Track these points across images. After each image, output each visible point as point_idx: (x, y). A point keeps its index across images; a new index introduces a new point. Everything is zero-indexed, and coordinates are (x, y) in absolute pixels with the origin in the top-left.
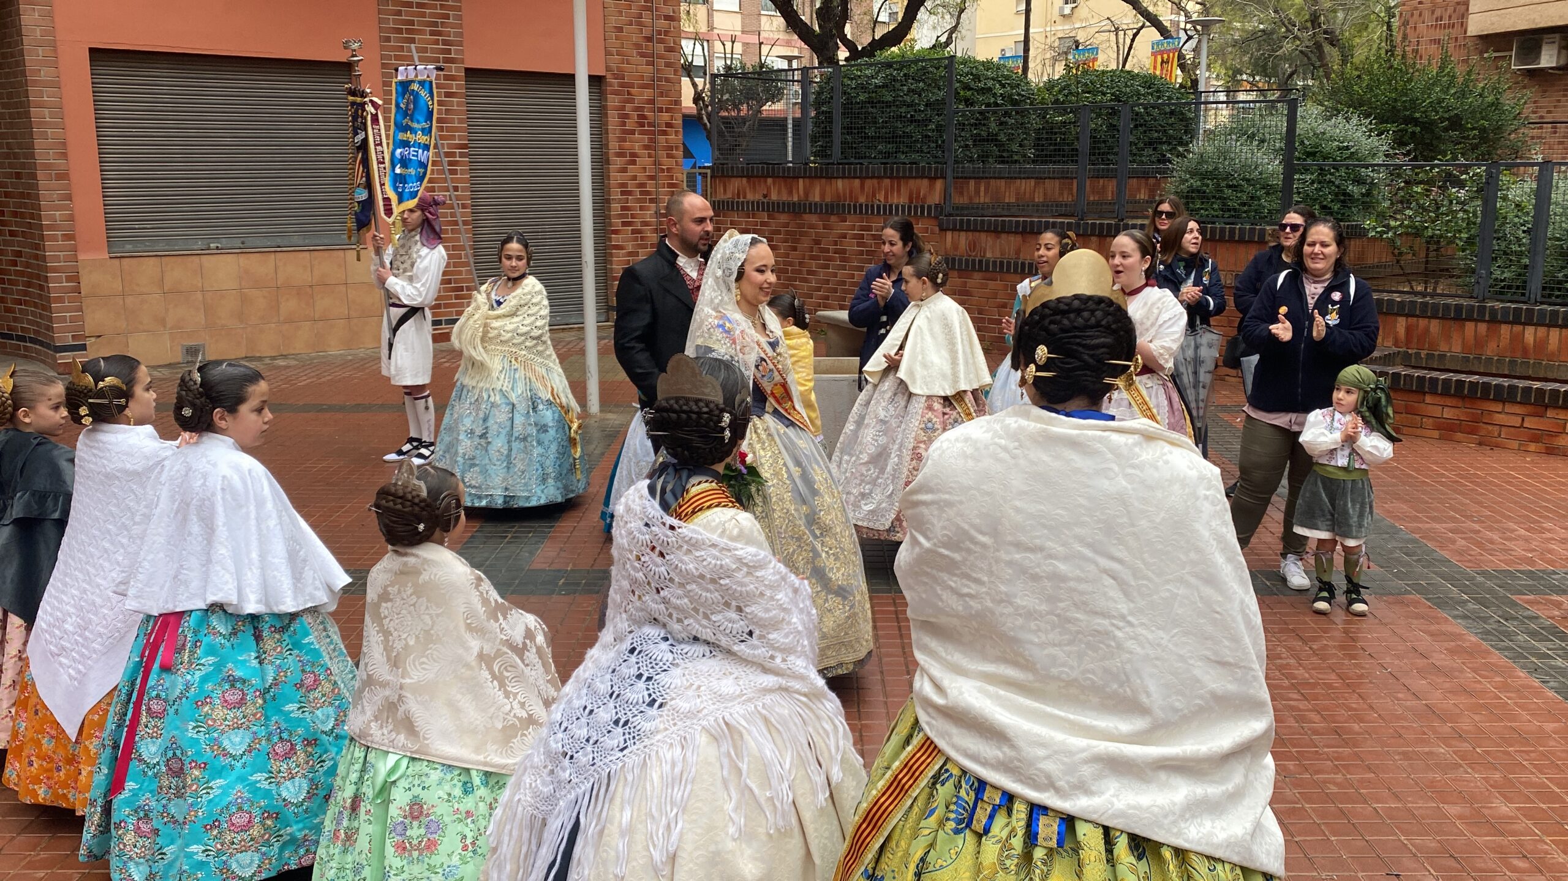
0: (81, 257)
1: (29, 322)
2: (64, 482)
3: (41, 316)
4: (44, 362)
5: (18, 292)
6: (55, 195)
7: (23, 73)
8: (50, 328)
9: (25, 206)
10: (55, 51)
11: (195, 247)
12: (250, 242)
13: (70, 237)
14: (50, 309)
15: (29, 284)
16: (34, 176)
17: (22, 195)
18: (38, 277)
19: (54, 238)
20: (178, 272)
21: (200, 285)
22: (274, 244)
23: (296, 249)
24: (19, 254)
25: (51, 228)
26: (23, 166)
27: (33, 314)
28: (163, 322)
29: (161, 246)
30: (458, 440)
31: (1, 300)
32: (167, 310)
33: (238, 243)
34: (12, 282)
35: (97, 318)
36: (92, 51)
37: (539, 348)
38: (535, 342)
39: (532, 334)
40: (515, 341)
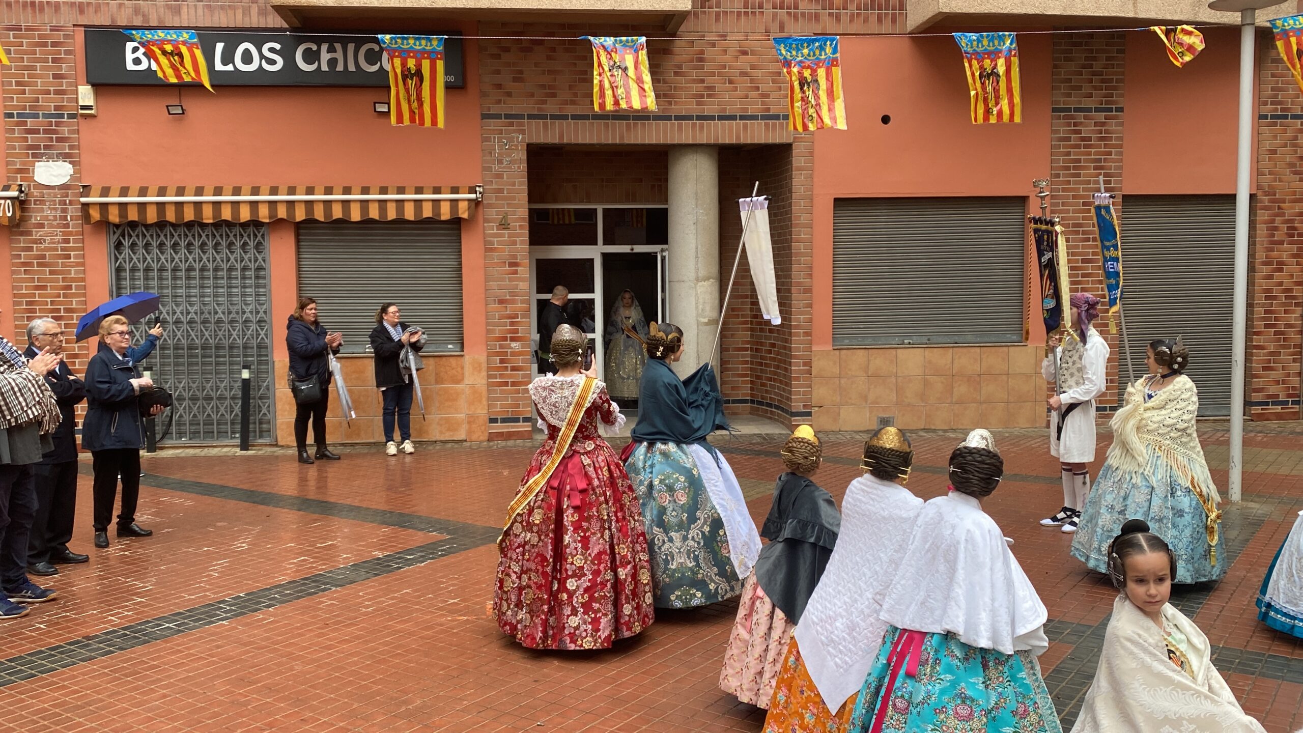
0: (814, 348)
1: (776, 394)
2: (820, 516)
3: (784, 390)
4: (783, 423)
5: (771, 373)
6: (802, 304)
7: (790, 219)
8: (789, 399)
10: (812, 202)
11: (892, 343)
12: (934, 339)
13: (807, 334)
14: (790, 385)
15: (778, 367)
18: (785, 362)
19: (798, 335)
20: (879, 361)
21: (895, 371)
22: (952, 341)
23: (968, 344)
24: (773, 345)
25: (797, 327)
26: (783, 284)
27: (779, 388)
28: (865, 398)
29: (869, 341)
30: (1099, 513)
31: (758, 377)
32: (869, 389)
33: (925, 340)
34: (767, 365)
35: (820, 393)
36: (836, 200)
37: (1183, 440)
38: (1180, 433)
39: (1178, 426)
40: (1160, 431)
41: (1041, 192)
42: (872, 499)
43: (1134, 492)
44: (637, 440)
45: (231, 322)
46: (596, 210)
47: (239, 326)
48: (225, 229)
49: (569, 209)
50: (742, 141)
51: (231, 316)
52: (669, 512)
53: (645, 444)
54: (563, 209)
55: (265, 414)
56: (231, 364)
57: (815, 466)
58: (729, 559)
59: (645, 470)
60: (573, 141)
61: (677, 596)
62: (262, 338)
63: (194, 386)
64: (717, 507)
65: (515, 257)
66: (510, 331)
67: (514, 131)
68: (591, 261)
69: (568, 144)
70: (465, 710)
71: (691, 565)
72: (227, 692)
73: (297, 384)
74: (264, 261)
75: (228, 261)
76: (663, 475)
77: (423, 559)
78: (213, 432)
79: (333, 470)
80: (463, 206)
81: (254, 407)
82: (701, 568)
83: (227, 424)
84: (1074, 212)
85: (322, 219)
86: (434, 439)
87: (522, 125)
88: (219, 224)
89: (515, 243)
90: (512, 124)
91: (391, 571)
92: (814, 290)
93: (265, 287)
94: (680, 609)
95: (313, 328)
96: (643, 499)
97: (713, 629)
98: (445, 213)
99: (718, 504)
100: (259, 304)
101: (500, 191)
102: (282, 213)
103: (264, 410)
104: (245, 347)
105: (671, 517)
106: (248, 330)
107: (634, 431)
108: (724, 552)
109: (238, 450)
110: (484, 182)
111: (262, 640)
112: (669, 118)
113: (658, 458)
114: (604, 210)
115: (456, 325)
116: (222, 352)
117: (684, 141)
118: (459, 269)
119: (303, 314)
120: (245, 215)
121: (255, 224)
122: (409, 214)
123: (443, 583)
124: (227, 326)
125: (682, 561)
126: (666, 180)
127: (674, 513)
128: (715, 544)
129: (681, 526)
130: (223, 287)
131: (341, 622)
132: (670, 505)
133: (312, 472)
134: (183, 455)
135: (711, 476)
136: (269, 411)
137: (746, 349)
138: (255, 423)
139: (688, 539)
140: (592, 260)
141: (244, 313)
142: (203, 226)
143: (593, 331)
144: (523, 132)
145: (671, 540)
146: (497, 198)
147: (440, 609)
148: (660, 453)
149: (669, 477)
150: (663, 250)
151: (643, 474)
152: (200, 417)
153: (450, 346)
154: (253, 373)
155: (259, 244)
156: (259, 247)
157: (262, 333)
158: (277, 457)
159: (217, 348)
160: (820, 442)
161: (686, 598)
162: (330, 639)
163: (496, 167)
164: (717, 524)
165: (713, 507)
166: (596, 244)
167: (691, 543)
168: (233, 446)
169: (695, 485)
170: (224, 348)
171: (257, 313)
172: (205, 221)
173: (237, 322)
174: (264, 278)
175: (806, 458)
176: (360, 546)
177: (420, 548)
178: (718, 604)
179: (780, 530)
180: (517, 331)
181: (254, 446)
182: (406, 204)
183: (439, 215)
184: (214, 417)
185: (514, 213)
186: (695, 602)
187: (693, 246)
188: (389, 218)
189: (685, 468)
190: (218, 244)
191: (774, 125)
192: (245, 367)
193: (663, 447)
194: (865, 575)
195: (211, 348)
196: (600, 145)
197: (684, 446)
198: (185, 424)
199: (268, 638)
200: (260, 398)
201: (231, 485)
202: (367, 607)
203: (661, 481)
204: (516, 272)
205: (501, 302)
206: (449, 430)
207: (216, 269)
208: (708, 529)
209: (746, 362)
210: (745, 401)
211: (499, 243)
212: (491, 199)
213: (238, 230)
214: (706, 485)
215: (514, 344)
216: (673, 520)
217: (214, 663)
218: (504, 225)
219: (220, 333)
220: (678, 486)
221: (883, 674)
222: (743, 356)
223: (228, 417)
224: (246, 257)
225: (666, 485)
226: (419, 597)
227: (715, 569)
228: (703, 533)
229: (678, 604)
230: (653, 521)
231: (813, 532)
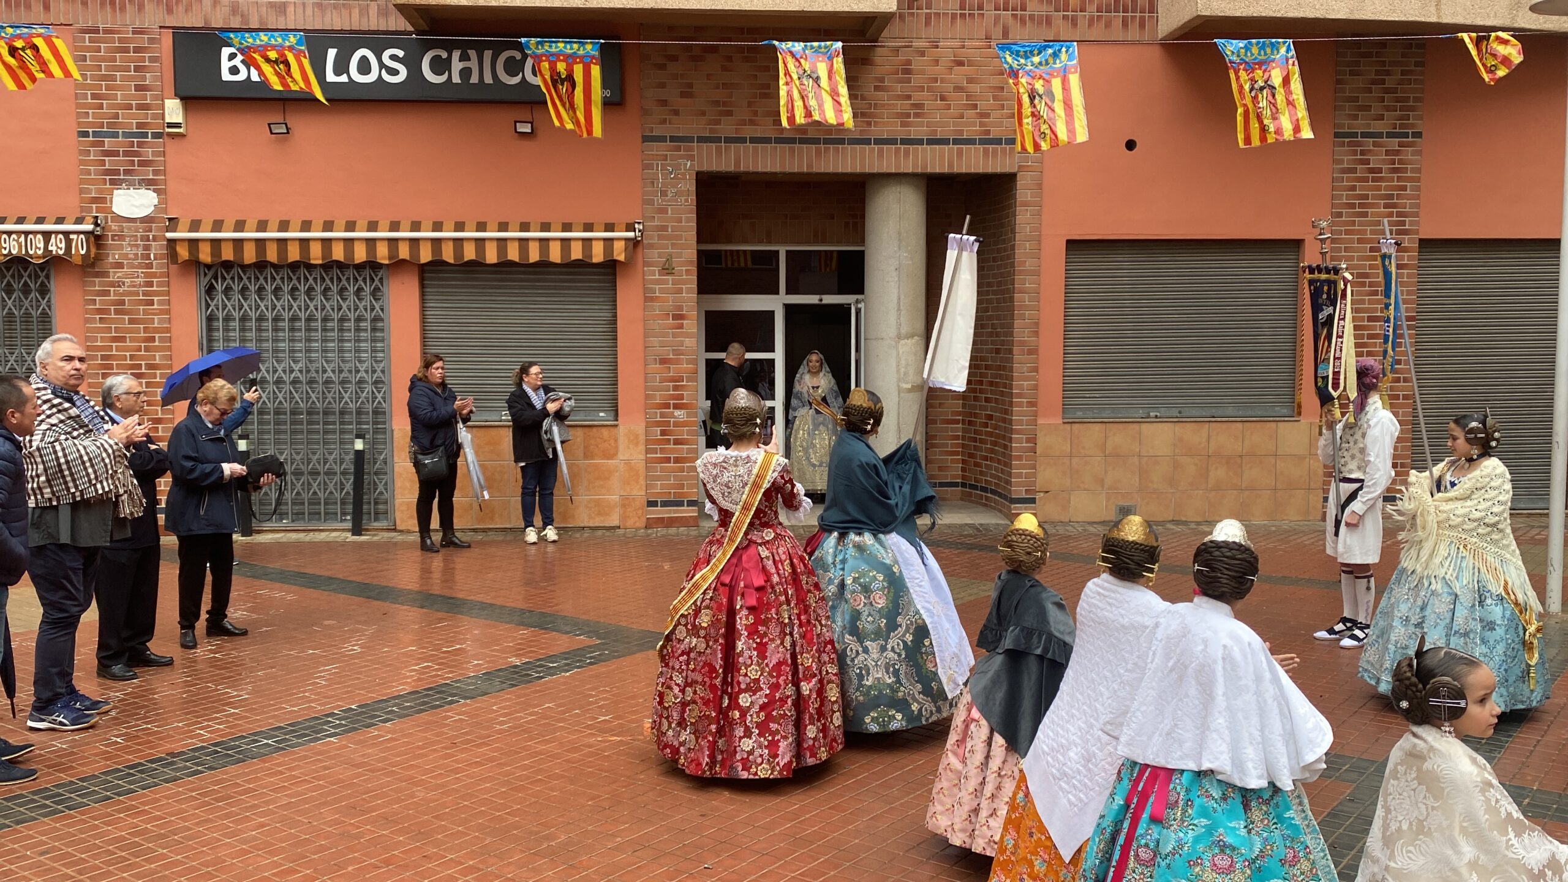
0: (1040, 421)
1: (992, 476)
2: (1048, 623)
3: (1003, 472)
4: (1000, 511)
5: (987, 450)
6: (1025, 367)
7: (1013, 265)
8: (1008, 482)
9: (1001, 377)
10: (1040, 244)
11: (1137, 416)
12: (1187, 412)
13: (1032, 404)
14: (1010, 466)
15: (995, 444)
16: (1010, 352)
17: (999, 368)
18: (1004, 438)
19: (1020, 405)
20: (1119, 437)
21: (1138, 450)
22: (1208, 414)
23: (1230, 419)
24: (990, 417)
26: (1003, 343)
27: (996, 469)
28: (1101, 482)
29: (1106, 413)
30: (1392, 626)
31: (971, 455)
32: (1106, 472)
33: (1175, 412)
34: (982, 441)
35: (1047, 475)
36: (1069, 242)
37: (1495, 536)
38: (1489, 529)
39: (1487, 521)
40: (1465, 527)
41: (1321, 234)
42: (1110, 604)
43: (1434, 601)
44: (826, 528)
45: (343, 382)
46: (778, 252)
47: (352, 388)
48: (336, 271)
49: (745, 251)
50: (956, 170)
51: (342, 376)
52: (864, 617)
53: (836, 534)
54: (738, 251)
55: (381, 493)
56: (342, 432)
57: (1041, 562)
58: (936, 674)
59: (835, 566)
60: (751, 169)
61: (873, 718)
62: (379, 402)
63: (298, 458)
64: (922, 612)
65: (680, 308)
66: (674, 397)
67: (681, 157)
68: (771, 314)
69: (747, 173)
70: (618, 849)
71: (889, 681)
72: (336, 822)
73: (420, 457)
74: (382, 310)
75: (340, 309)
76: (858, 572)
77: (568, 667)
78: (319, 513)
79: (461, 560)
80: (619, 246)
81: (369, 484)
82: (902, 685)
83: (336, 503)
84: (1360, 259)
85: (452, 261)
86: (582, 525)
87: (691, 149)
88: (329, 266)
89: (680, 291)
90: (678, 149)
91: (530, 682)
92: (1041, 351)
93: (383, 341)
94: (876, 734)
95: (439, 391)
96: (833, 601)
97: (915, 756)
98: (598, 255)
99: (923, 607)
100: (376, 361)
101: (664, 228)
102: (404, 252)
103: (381, 488)
104: (359, 412)
105: (867, 623)
106: (363, 392)
107: (822, 518)
108: (930, 666)
109: (349, 534)
110: (643, 217)
111: (379, 761)
112: (867, 142)
113: (851, 551)
114: (787, 252)
115: (609, 388)
116: (331, 418)
117: (885, 170)
118: (614, 321)
119: (428, 374)
120: (360, 254)
121: (372, 265)
122: (555, 255)
123: (592, 696)
124: (337, 387)
125: (880, 676)
126: (863, 216)
127: (870, 619)
128: (919, 656)
129: (878, 634)
130: (333, 341)
131: (468, 742)
132: (866, 609)
133: (437, 562)
134: (284, 540)
135: (914, 574)
136: (386, 489)
137: (957, 422)
138: (369, 503)
139: (886, 649)
140: (773, 312)
141: (358, 371)
142: (310, 267)
143: (773, 398)
144: (691, 158)
145: (866, 651)
146: (660, 237)
147: (588, 727)
148: (854, 546)
149: (863, 575)
150: (857, 302)
151: (832, 571)
152: (305, 496)
153: (602, 414)
154: (369, 443)
155: (377, 289)
156: (376, 293)
157: (379, 396)
158: (395, 544)
159: (326, 413)
160: (1046, 532)
161: (884, 721)
162: (456, 761)
163: (658, 200)
164: (922, 632)
165: (917, 612)
166: (777, 293)
167: (891, 655)
168: (344, 530)
169: (896, 585)
170: (334, 413)
171: (374, 372)
172: (312, 262)
173: (350, 382)
174: (382, 330)
175: (1029, 553)
176: (492, 651)
177: (566, 655)
178: (923, 727)
179: (1000, 640)
180: (681, 397)
181: (367, 530)
182: (551, 244)
183: (591, 257)
184: (321, 495)
185: (680, 255)
186: (895, 726)
187: (894, 297)
188: (531, 261)
189: (884, 564)
190: (327, 289)
191: (995, 152)
192: (358, 436)
193: (857, 539)
194: (1102, 695)
195: (318, 413)
196: (784, 174)
197: (881, 536)
198: (287, 504)
199: (384, 759)
200: (376, 474)
201: (340, 576)
202: (502, 723)
203: (855, 580)
204: (681, 327)
205: (663, 361)
206: (599, 514)
207: (325, 320)
208: (911, 638)
209: (957, 438)
210: (955, 485)
211: (661, 291)
212: (652, 238)
213: (351, 273)
214: (909, 585)
215: (677, 413)
216: (867, 626)
217: (322, 787)
218: (667, 270)
219: (330, 396)
220: (874, 586)
221: (1121, 817)
222: (953, 430)
223: (337, 495)
224: (361, 306)
225: (860, 585)
226: (564, 712)
227: (919, 686)
228: (905, 643)
229: (874, 728)
230: (844, 627)
231: (1039, 642)
